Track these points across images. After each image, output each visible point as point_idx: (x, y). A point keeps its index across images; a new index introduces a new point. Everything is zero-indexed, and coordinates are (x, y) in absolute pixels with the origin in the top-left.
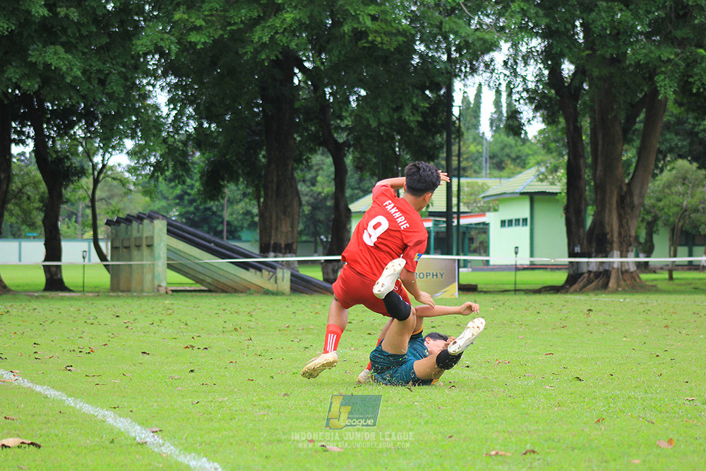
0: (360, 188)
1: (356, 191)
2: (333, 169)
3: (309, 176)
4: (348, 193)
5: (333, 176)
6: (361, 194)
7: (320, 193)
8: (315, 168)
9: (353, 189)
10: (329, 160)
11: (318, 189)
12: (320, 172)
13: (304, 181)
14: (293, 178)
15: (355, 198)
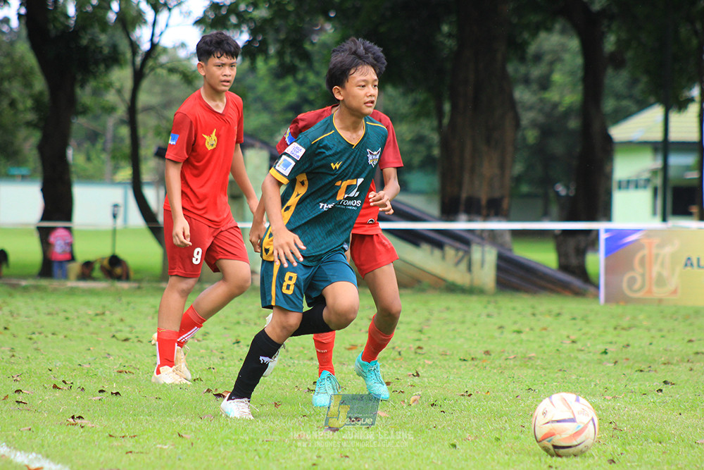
0: (631, 97)
1: (625, 103)
2: (579, 61)
3: (536, 72)
4: (609, 105)
5: (580, 74)
6: (634, 108)
7: (555, 105)
8: (548, 58)
9: (619, 97)
10: (574, 43)
11: (553, 95)
12: (558, 66)
13: (526, 81)
14: (504, 76)
15: (622, 115)
